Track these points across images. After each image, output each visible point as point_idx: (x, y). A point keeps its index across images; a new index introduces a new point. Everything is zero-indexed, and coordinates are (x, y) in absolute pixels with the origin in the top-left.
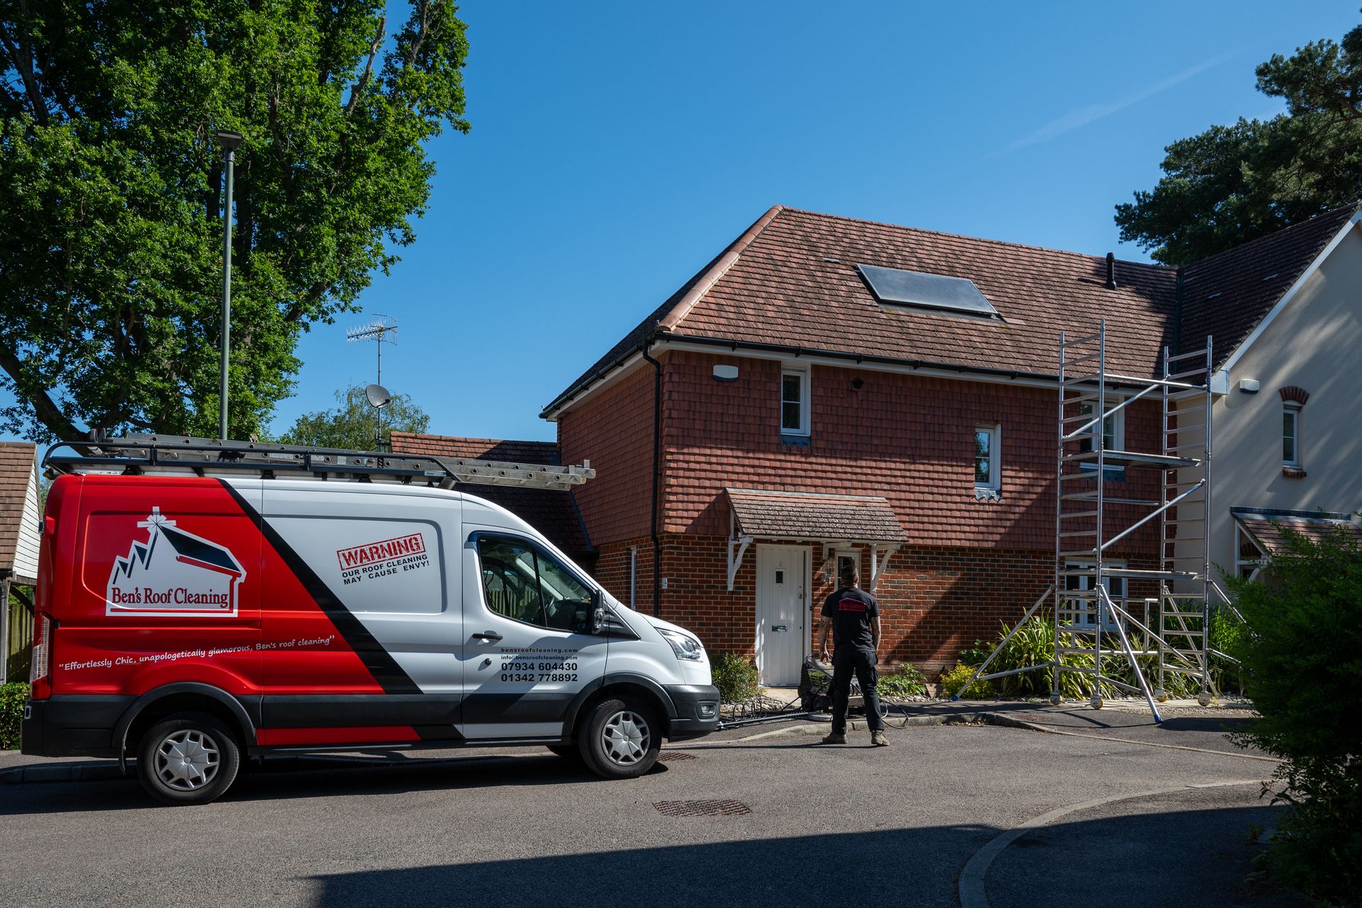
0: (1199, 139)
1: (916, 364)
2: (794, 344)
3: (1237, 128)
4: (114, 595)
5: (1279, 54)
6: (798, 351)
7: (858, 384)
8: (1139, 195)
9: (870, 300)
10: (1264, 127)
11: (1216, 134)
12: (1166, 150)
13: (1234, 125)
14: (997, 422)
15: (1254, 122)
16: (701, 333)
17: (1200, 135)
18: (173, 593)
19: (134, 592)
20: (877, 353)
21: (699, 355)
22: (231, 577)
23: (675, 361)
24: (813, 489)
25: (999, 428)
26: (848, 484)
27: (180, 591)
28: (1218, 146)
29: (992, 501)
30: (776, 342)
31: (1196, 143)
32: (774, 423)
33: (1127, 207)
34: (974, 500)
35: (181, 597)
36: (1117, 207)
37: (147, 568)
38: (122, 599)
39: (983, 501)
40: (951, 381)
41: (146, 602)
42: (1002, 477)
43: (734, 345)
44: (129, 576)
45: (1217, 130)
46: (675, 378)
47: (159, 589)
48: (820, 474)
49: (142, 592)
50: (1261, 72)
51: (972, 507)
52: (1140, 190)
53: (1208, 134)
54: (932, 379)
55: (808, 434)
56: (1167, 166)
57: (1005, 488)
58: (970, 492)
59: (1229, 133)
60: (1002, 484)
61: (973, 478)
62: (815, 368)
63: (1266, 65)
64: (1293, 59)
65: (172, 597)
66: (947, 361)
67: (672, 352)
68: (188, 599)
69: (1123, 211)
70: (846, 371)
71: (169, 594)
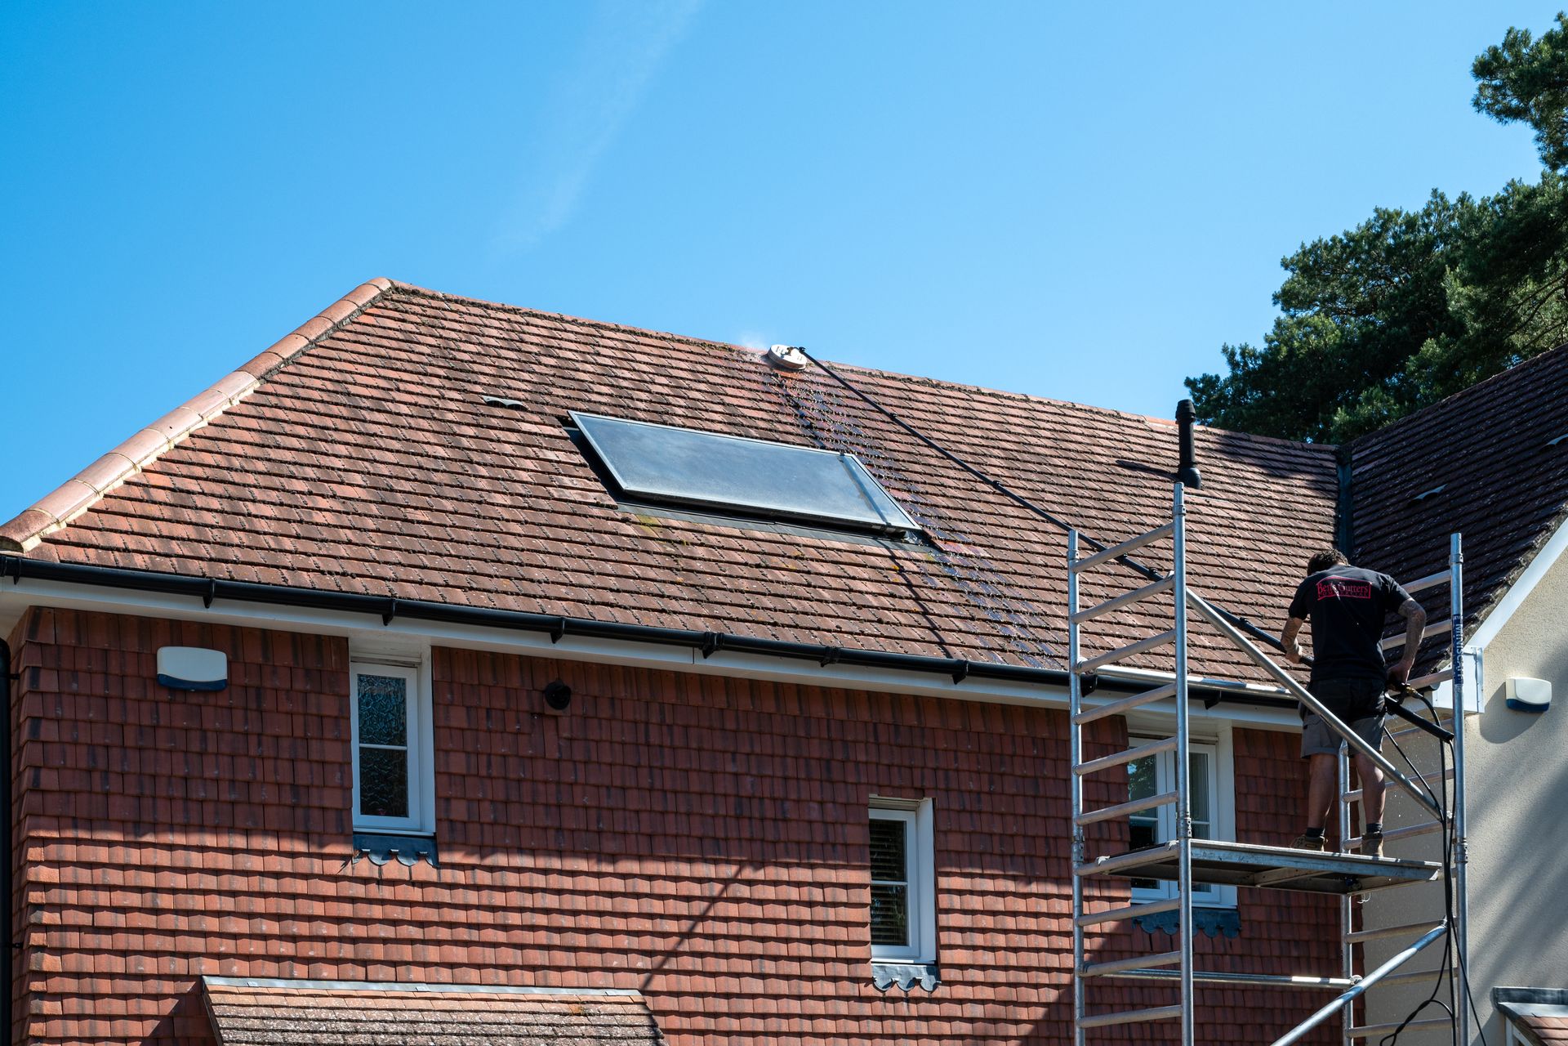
0: (1351, 238)
1: (707, 644)
2: (377, 589)
3: (1427, 213)
5: (1520, 27)
6: (388, 609)
7: (559, 696)
8: (1233, 354)
9: (597, 492)
10: (1483, 208)
11: (1384, 227)
12: (1285, 265)
13: (1422, 207)
14: (921, 792)
15: (1463, 200)
16: (111, 558)
17: (1353, 231)
20: (603, 615)
21: (117, 622)
23: (47, 636)
24: (445, 974)
25: (927, 806)
26: (538, 957)
28: (1390, 251)
29: (916, 992)
30: (329, 583)
31: (1344, 247)
32: (331, 799)
33: (1210, 382)
34: (870, 991)
39: (893, 992)
40: (802, 691)
42: (939, 929)
43: (207, 590)
45: (1386, 219)
46: (48, 682)
48: (463, 934)
50: (1483, 69)
51: (866, 1009)
52: (1235, 344)
53: (1369, 227)
54: (754, 687)
55: (430, 828)
56: (1287, 298)
57: (947, 956)
58: (860, 971)
59: (1411, 224)
60: (940, 947)
61: (865, 934)
62: (442, 655)
63: (1494, 52)
64: (1550, 38)
66: (789, 637)
67: (37, 615)
69: (1202, 391)
70: (528, 663)
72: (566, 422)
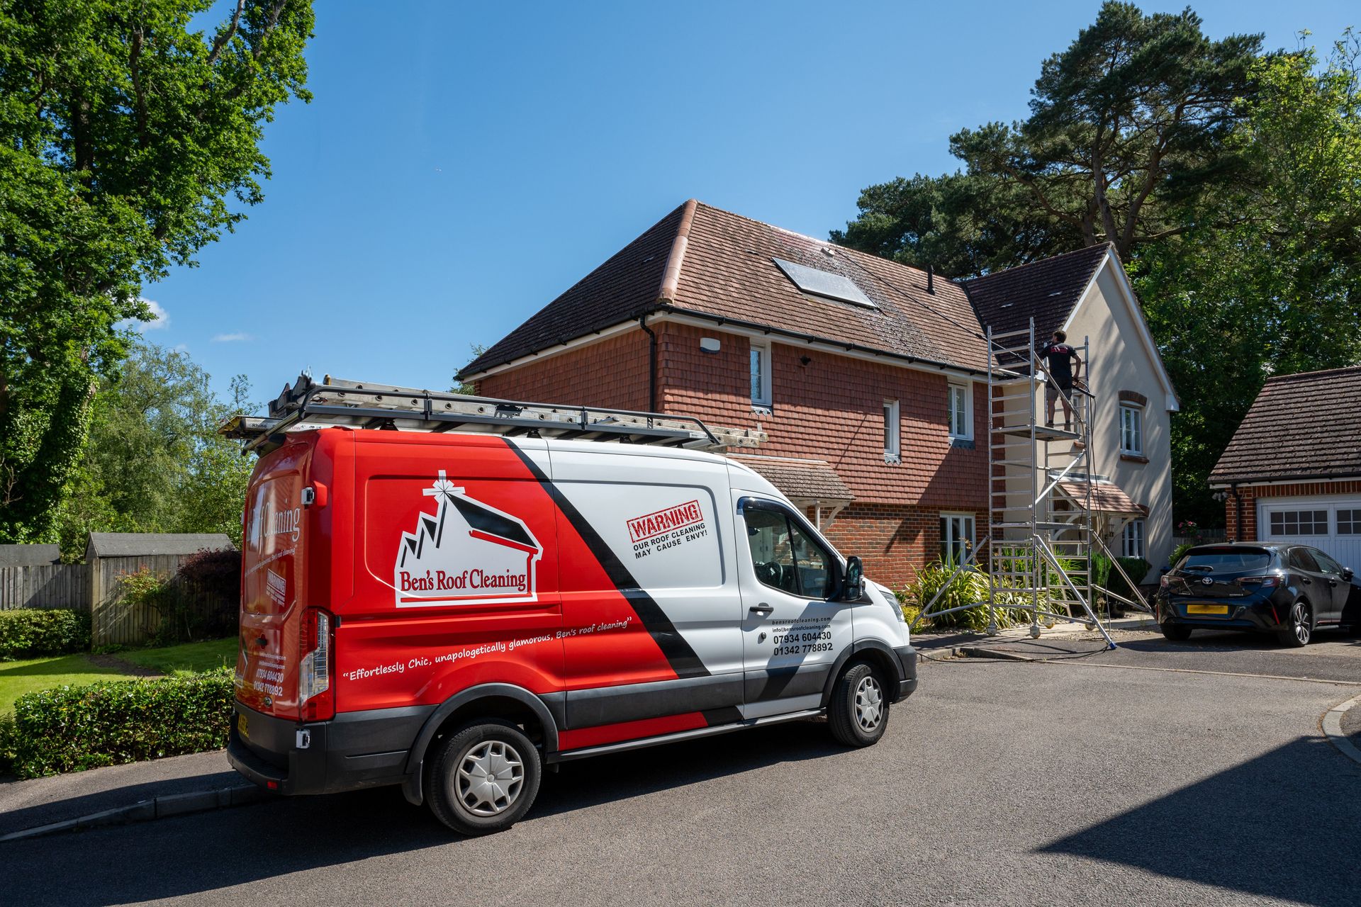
0: (887, 187)
1: (849, 347)
2: (764, 323)
3: (914, 181)
4: (403, 581)
5: (967, 128)
6: (768, 330)
7: (805, 361)
9: (795, 291)
10: (933, 182)
11: (900, 184)
12: (862, 192)
13: (912, 179)
14: (896, 398)
15: (926, 178)
16: (694, 307)
18: (468, 576)
19: (425, 576)
20: (822, 336)
21: (689, 328)
22: (527, 554)
23: (671, 332)
24: (775, 453)
25: (897, 404)
26: (800, 449)
27: (475, 573)
28: (902, 193)
29: (895, 465)
30: (750, 320)
32: (745, 393)
34: (883, 464)
35: (477, 580)
36: (831, 233)
37: (438, 546)
38: (412, 585)
39: (890, 465)
40: (866, 363)
41: (439, 588)
42: (901, 444)
43: (721, 321)
44: (419, 557)
45: (900, 181)
46: (671, 348)
47: (453, 572)
48: (780, 440)
49: (434, 575)
50: (954, 140)
51: (882, 470)
54: (861, 362)
55: (770, 403)
56: (861, 204)
57: (904, 453)
58: (881, 457)
59: (909, 184)
60: (901, 450)
61: (882, 445)
62: (774, 345)
63: (958, 136)
64: (978, 134)
65: (467, 581)
66: (868, 346)
67: (667, 324)
68: (484, 583)
70: (797, 349)
71: (464, 578)
72: (773, 261)
